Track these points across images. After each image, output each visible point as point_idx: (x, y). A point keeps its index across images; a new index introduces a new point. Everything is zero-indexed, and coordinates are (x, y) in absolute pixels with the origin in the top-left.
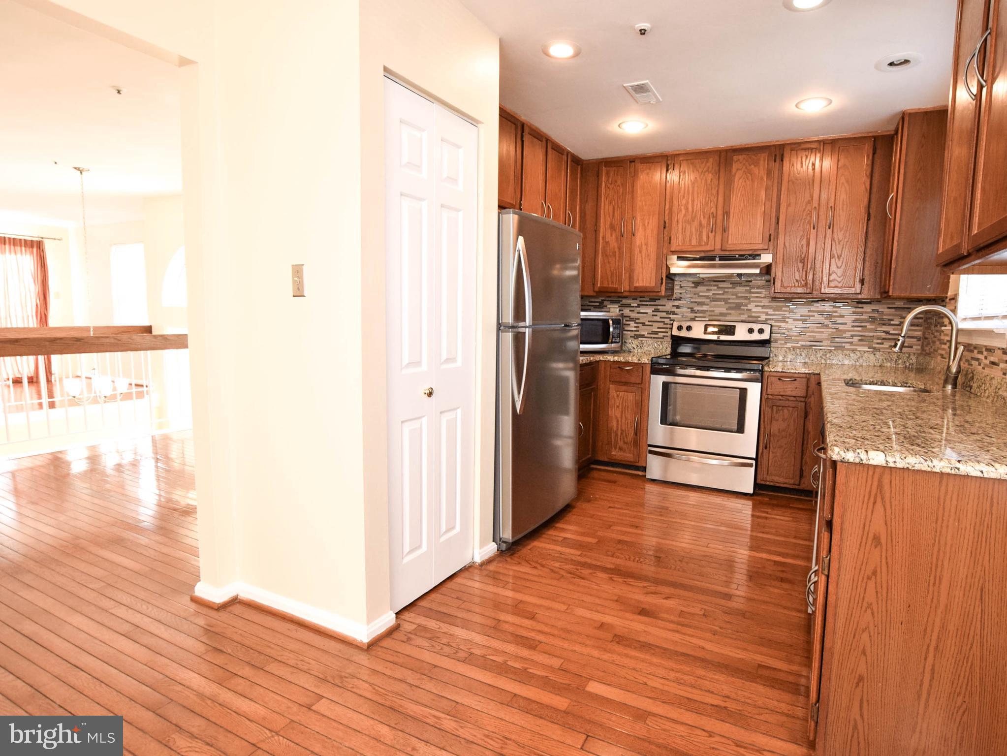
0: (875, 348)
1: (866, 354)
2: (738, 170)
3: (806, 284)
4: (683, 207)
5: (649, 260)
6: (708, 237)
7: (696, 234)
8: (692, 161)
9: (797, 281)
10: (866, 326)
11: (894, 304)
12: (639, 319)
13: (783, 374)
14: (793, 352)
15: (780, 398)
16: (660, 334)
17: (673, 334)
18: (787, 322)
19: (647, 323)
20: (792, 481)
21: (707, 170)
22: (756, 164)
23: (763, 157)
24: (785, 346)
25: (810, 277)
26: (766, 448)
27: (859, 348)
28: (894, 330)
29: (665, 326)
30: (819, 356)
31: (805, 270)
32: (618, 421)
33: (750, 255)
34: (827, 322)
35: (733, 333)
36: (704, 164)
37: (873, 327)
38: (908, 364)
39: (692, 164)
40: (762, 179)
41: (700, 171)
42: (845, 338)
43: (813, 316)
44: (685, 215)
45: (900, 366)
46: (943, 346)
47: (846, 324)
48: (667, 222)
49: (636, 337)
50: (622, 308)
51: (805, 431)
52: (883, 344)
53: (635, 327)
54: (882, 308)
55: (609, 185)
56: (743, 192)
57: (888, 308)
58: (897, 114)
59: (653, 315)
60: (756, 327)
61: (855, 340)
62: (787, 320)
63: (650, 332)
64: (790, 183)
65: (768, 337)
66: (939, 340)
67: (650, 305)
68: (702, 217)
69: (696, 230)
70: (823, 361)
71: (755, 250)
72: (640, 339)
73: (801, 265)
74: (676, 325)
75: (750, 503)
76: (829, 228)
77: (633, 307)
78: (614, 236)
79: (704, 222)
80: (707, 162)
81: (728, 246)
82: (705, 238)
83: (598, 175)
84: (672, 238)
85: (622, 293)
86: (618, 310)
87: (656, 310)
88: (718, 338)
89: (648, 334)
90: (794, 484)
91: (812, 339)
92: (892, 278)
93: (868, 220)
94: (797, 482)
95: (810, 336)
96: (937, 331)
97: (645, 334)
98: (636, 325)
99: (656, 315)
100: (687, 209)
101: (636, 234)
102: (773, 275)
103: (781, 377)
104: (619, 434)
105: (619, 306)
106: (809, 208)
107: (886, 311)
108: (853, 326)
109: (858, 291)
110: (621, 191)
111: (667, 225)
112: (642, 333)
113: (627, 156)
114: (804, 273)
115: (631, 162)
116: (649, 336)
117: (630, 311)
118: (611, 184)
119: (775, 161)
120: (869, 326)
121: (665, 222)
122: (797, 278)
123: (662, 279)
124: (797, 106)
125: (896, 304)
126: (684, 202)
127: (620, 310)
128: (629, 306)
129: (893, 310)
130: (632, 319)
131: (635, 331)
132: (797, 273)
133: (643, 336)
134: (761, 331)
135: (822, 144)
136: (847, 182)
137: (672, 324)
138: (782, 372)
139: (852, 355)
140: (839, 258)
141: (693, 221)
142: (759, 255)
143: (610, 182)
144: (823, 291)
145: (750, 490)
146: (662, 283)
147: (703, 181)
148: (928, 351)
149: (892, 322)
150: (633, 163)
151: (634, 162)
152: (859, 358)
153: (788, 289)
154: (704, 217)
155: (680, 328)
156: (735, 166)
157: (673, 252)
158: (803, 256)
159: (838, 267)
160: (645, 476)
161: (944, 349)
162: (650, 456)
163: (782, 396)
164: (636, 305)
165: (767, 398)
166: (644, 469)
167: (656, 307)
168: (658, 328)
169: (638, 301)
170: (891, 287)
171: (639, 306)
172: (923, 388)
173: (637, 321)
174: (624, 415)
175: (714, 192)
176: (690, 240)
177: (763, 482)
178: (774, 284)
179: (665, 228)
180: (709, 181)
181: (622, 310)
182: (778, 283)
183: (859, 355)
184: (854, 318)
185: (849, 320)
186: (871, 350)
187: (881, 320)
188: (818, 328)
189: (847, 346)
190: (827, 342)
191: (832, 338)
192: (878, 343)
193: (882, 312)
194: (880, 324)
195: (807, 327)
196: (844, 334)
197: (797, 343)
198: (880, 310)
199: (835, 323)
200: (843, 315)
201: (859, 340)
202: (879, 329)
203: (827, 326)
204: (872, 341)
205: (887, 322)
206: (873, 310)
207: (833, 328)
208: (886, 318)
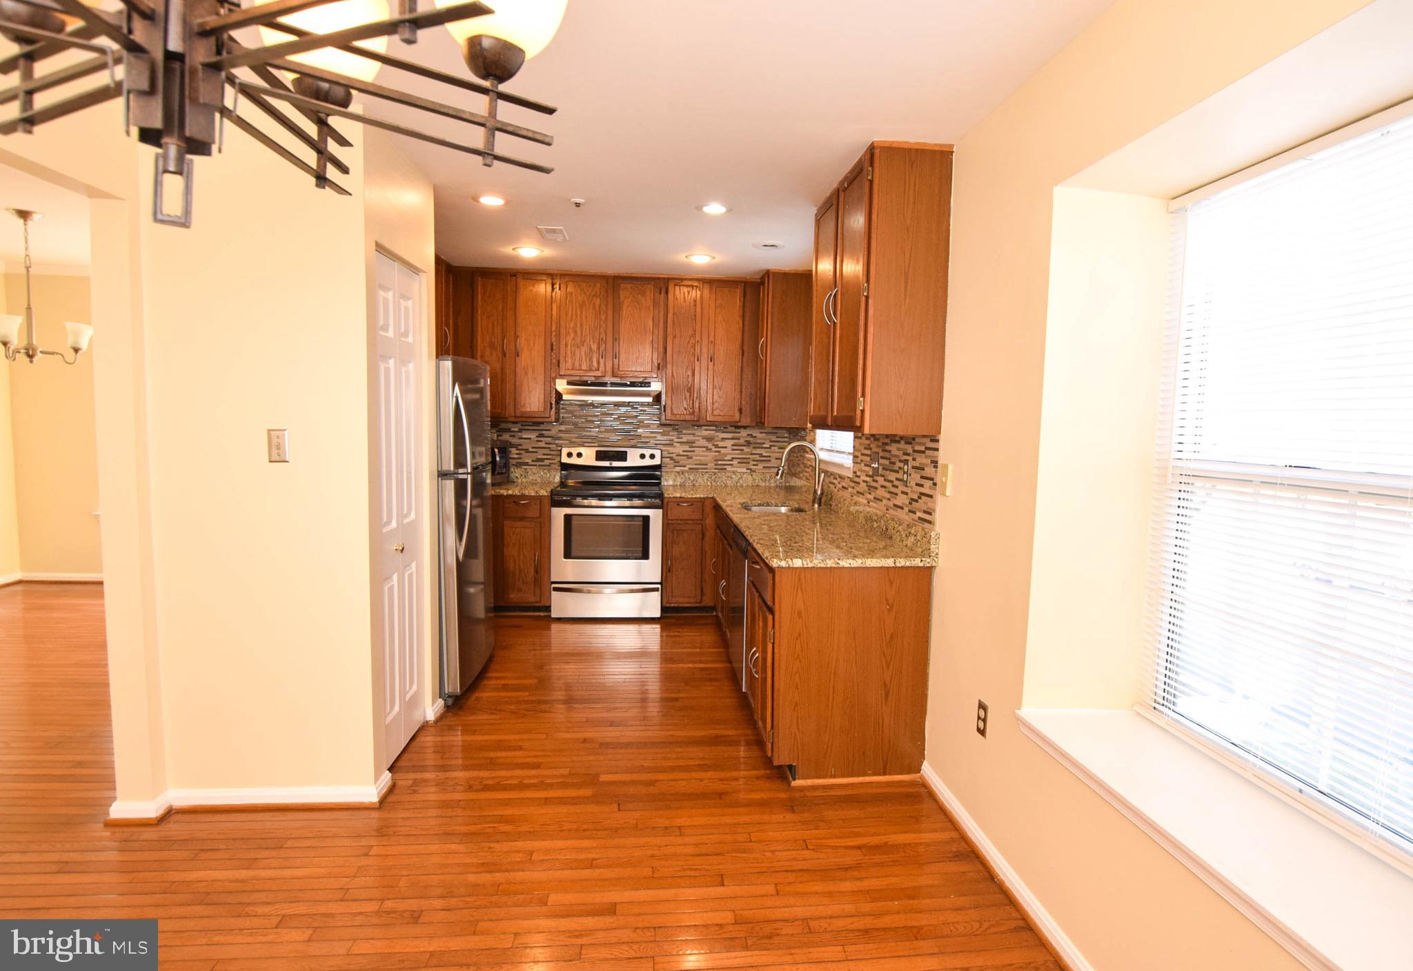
0: (751, 469)
1: (745, 476)
2: (626, 297)
3: (694, 412)
4: (571, 330)
5: (536, 383)
6: (598, 362)
7: (586, 360)
8: (579, 283)
9: (685, 409)
10: (743, 450)
11: (764, 430)
12: (521, 445)
13: (681, 500)
14: (682, 476)
15: (679, 522)
16: (546, 461)
17: (562, 461)
18: (675, 447)
19: (530, 450)
20: (692, 600)
21: (595, 295)
22: (643, 294)
23: (649, 288)
24: (674, 470)
25: (697, 405)
26: (669, 571)
27: (739, 470)
28: (766, 452)
29: (552, 452)
30: (705, 478)
31: (692, 398)
32: (515, 561)
33: (640, 383)
34: (710, 446)
35: (625, 460)
36: (591, 288)
37: (748, 450)
39: (579, 286)
40: (649, 308)
41: (588, 294)
42: (725, 460)
43: (698, 440)
44: (574, 339)
45: (772, 485)
46: (807, 469)
47: (726, 447)
48: (554, 344)
49: (519, 465)
50: (501, 433)
51: (703, 552)
52: (757, 465)
53: (517, 454)
54: (756, 433)
55: (486, 299)
56: (632, 320)
57: (761, 433)
58: (763, 271)
59: (538, 441)
60: (647, 452)
61: (735, 462)
62: (675, 444)
63: (535, 459)
64: (675, 316)
65: (659, 463)
66: (803, 463)
67: (533, 430)
68: (592, 341)
69: (586, 356)
70: (709, 484)
71: (646, 378)
72: (523, 467)
73: (688, 394)
74: (565, 451)
75: (658, 626)
76: (711, 361)
77: (514, 431)
78: (494, 354)
79: (594, 347)
80: (595, 286)
81: (619, 373)
82: (595, 364)
83: (472, 286)
84: (561, 361)
85: (507, 418)
86: (496, 435)
87: (542, 436)
88: (611, 464)
89: (533, 461)
90: (696, 603)
91: (698, 462)
92: (766, 411)
93: (743, 355)
94: (699, 601)
95: (697, 460)
96: (801, 456)
97: (529, 461)
98: (517, 452)
99: (541, 441)
100: (576, 332)
101: (520, 355)
102: (663, 403)
103: (679, 501)
104: (517, 574)
105: (498, 431)
106: (692, 341)
107: (759, 435)
108: (733, 450)
109: (738, 420)
110: (501, 308)
111: (554, 348)
112: (527, 461)
113: (507, 269)
114: (691, 402)
115: (511, 276)
116: (533, 463)
117: (511, 436)
118: (489, 297)
119: (660, 293)
120: (746, 449)
121: (552, 345)
122: (686, 406)
123: (551, 404)
124: (686, 257)
126: (572, 325)
127: (498, 436)
128: (509, 430)
129: (764, 435)
130: (512, 446)
131: (517, 458)
132: (685, 403)
133: (527, 464)
134: (652, 456)
136: (724, 320)
137: (561, 451)
138: (681, 497)
139: (733, 476)
140: (720, 390)
141: (583, 345)
142: (650, 383)
143: (488, 295)
144: (708, 419)
145: (658, 614)
146: (551, 408)
147: (592, 306)
148: (793, 471)
149: (764, 446)
150: (514, 278)
151: (515, 276)
152: (739, 479)
153: (678, 416)
154: (594, 342)
155: (570, 455)
156: (622, 294)
157: (562, 377)
158: (689, 386)
159: (720, 397)
160: (550, 616)
161: (808, 472)
162: (554, 594)
163: (681, 520)
164: (517, 430)
165: (668, 524)
166: (548, 609)
167: (540, 432)
168: (544, 455)
169: (519, 425)
170: (766, 419)
171: (520, 431)
172: (797, 506)
173: (520, 447)
174: (521, 553)
175: (603, 317)
176: (580, 365)
177: (668, 605)
178: (665, 411)
179: (552, 350)
180: (597, 307)
181: (501, 436)
182: (668, 411)
183: (739, 476)
184: (732, 442)
185: (729, 443)
186: (749, 471)
187: (755, 443)
188: (703, 451)
189: (729, 468)
190: (711, 465)
191: (716, 461)
192: (754, 465)
193: (755, 437)
194: (754, 448)
195: (694, 451)
196: (726, 456)
197: (685, 466)
198: (754, 435)
199: (717, 446)
200: (723, 439)
201: (739, 463)
202: (754, 452)
203: (711, 449)
204: (749, 463)
205: (759, 446)
206: (748, 435)
207: (716, 452)
208: (759, 441)
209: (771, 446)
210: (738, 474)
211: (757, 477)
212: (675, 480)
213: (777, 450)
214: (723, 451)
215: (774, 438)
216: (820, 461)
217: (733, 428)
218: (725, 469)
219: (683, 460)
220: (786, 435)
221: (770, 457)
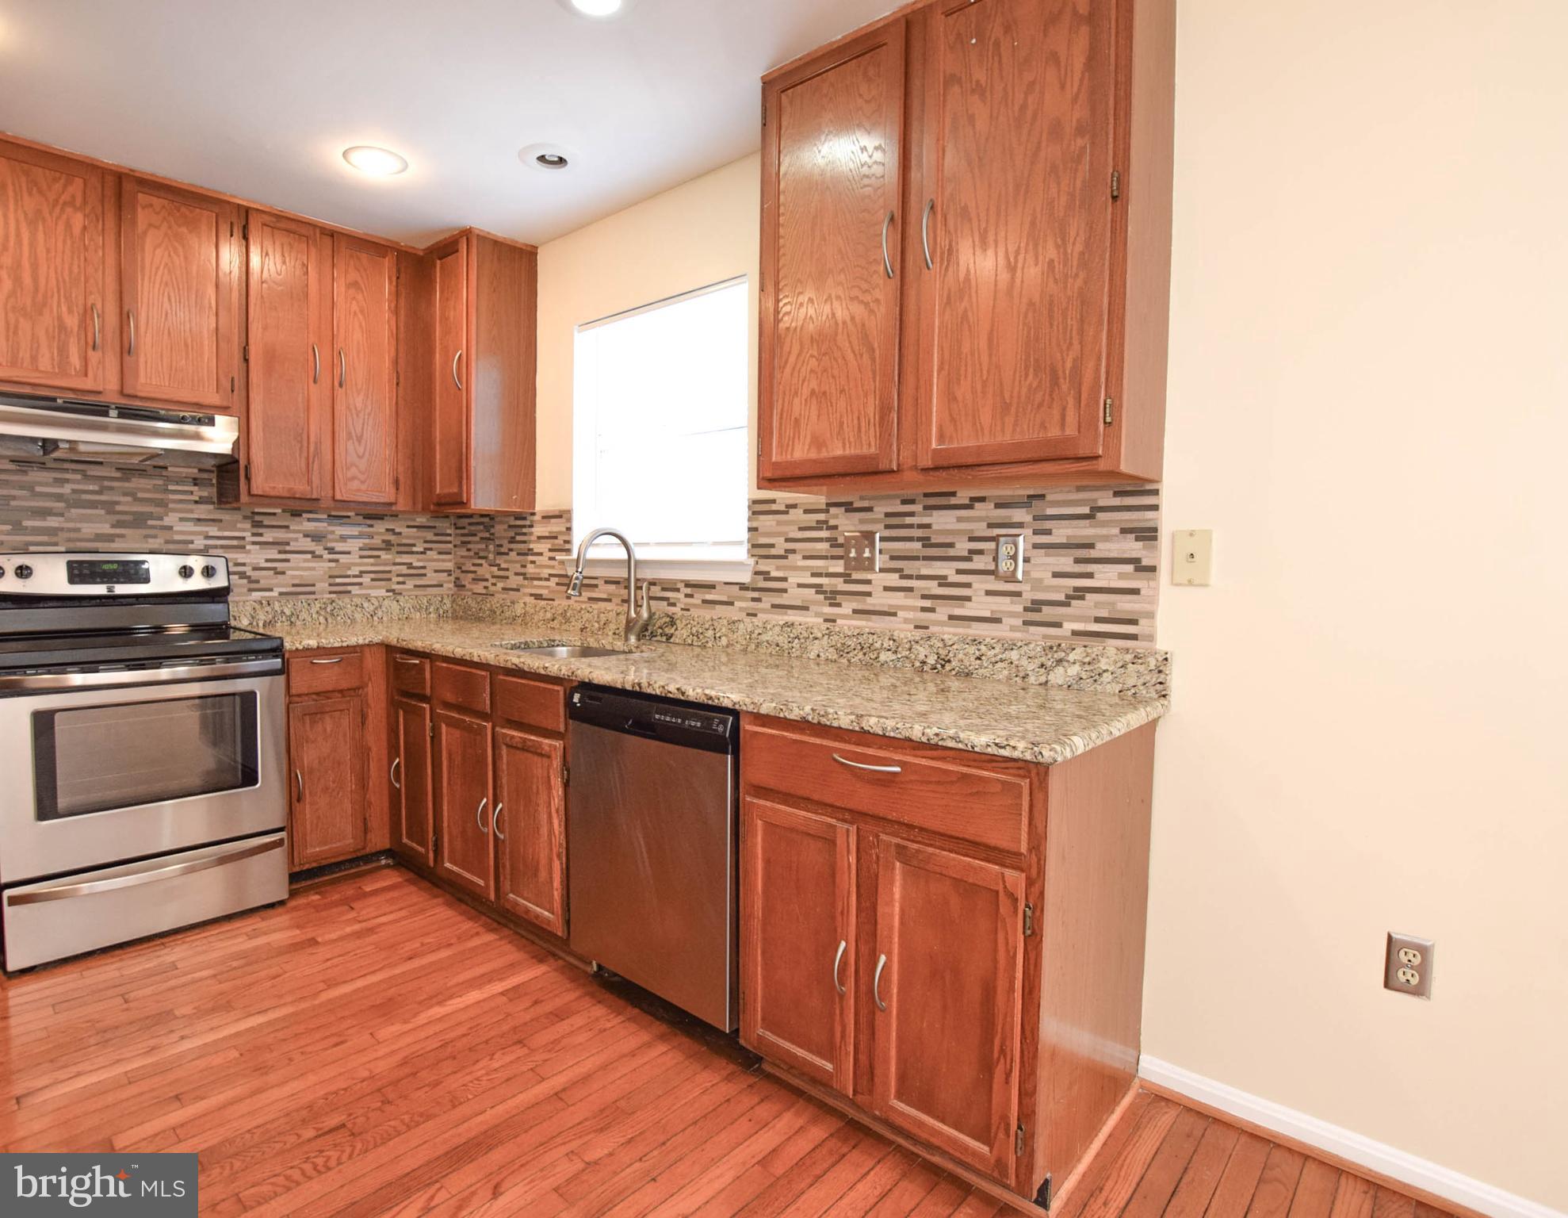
0: (395, 591)
1: (386, 602)
3: (309, 482)
6: (84, 360)
7: (50, 346)
8: (28, 167)
9: (292, 475)
10: (379, 557)
11: (414, 520)
14: (268, 609)
18: (251, 552)
21: (71, 203)
22: (195, 227)
23: (208, 216)
24: (249, 598)
25: (315, 469)
26: (300, 799)
27: (374, 593)
28: (419, 560)
30: (313, 611)
31: (304, 455)
34: (319, 550)
35: (143, 579)
36: (61, 185)
37: (388, 557)
38: (441, 612)
41: (51, 196)
42: (349, 576)
43: (296, 540)
45: (432, 615)
47: (349, 552)
52: (404, 583)
56: (168, 277)
57: (408, 527)
60: (196, 562)
61: (366, 579)
65: (221, 584)
68: (63, 309)
69: (50, 337)
71: (203, 406)
73: (296, 446)
75: (285, 917)
76: (340, 386)
79: (71, 321)
81: (136, 387)
82: (75, 360)
88: (110, 590)
93: (398, 382)
95: (294, 577)
100: (19, 280)
107: (404, 530)
108: (361, 557)
109: (385, 502)
114: (304, 462)
120: (384, 555)
122: (292, 469)
124: (344, 153)
125: (418, 520)
129: (415, 530)
132: (291, 460)
134: (208, 572)
135: (318, 231)
136: (362, 312)
140: (359, 442)
141: (41, 313)
142: (212, 417)
144: (338, 496)
149: (415, 549)
152: (376, 609)
159: (359, 457)
170: (472, 496)
175: (93, 257)
177: (300, 867)
180: (76, 231)
182: (258, 478)
183: (376, 604)
184: (360, 542)
185: (353, 545)
186: (391, 594)
187: (398, 545)
188: (306, 561)
189: (355, 590)
190: (322, 586)
191: (330, 577)
192: (398, 583)
193: (400, 534)
194: (398, 553)
195: (287, 560)
196: (349, 569)
197: (271, 590)
198: (397, 530)
199: (331, 551)
200: (343, 538)
201: (372, 580)
202: (398, 560)
203: (321, 557)
204: (390, 580)
205: (407, 549)
206: (387, 530)
207: (330, 561)
208: (405, 541)
209: (426, 549)
210: (374, 601)
211: (406, 602)
212: (253, 617)
213: (435, 557)
214: (343, 558)
215: (430, 536)
216: (637, 562)
217: (361, 517)
218: (350, 592)
219: (266, 578)
220: (448, 531)
221: (424, 567)
